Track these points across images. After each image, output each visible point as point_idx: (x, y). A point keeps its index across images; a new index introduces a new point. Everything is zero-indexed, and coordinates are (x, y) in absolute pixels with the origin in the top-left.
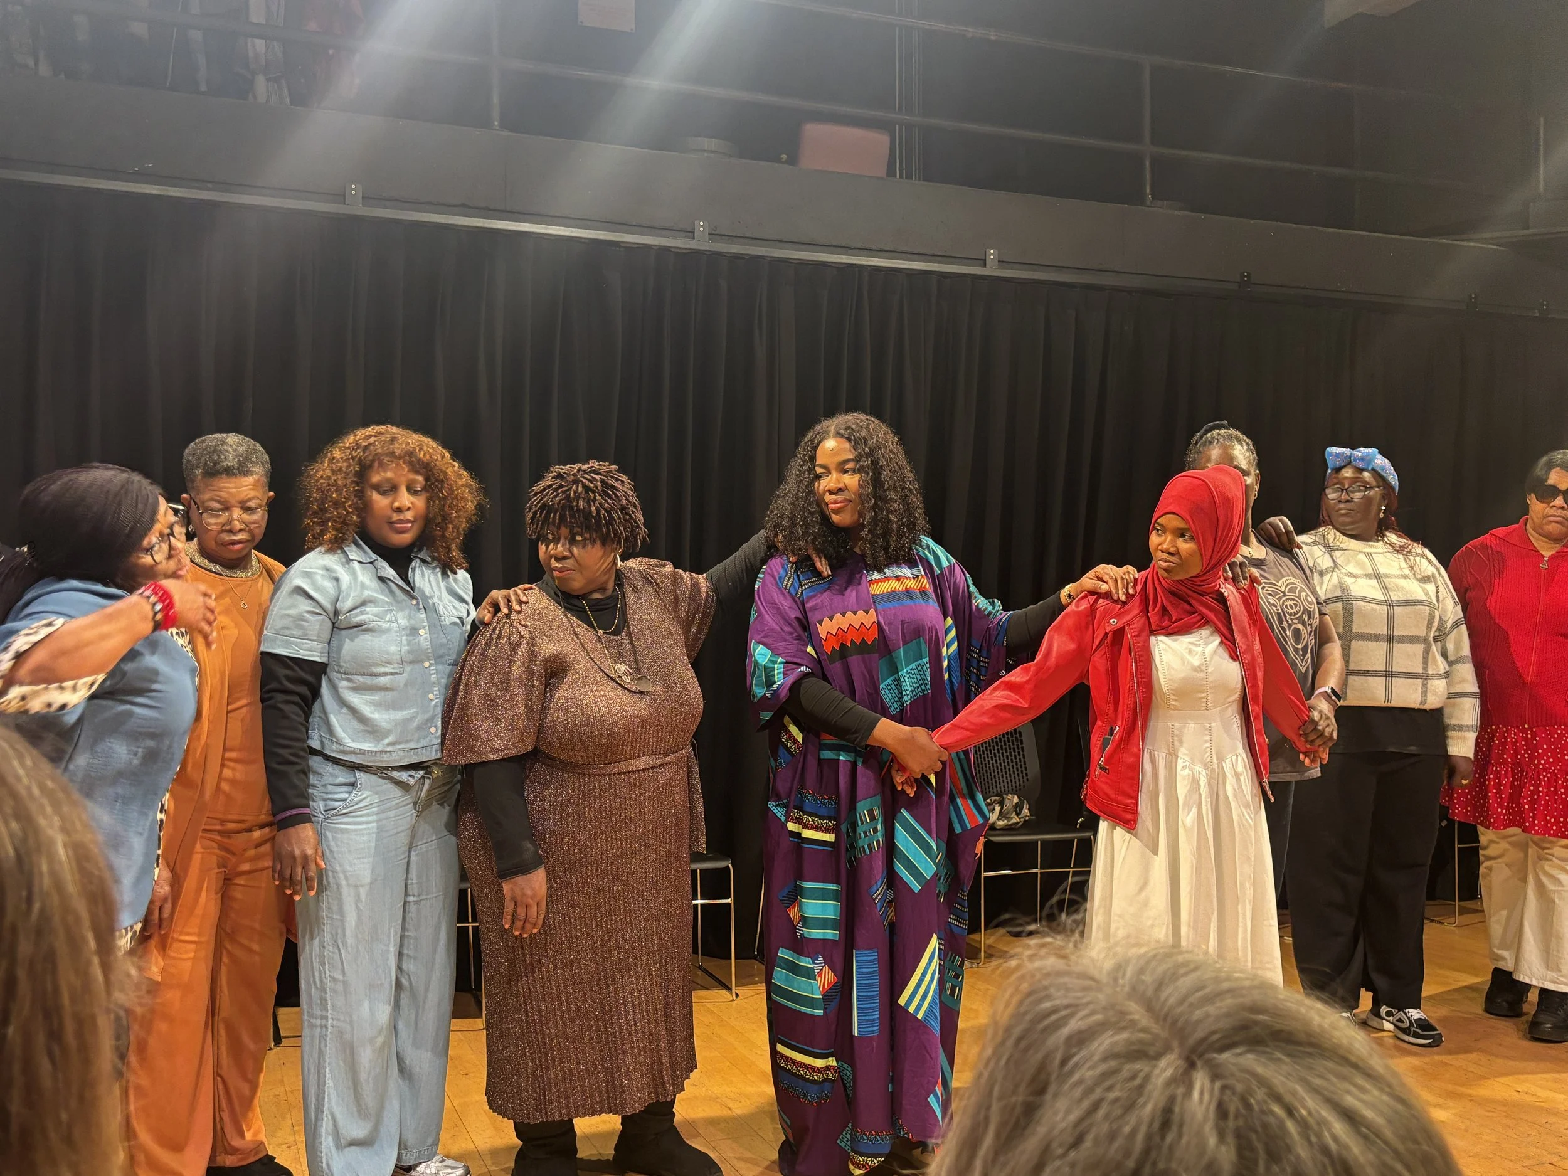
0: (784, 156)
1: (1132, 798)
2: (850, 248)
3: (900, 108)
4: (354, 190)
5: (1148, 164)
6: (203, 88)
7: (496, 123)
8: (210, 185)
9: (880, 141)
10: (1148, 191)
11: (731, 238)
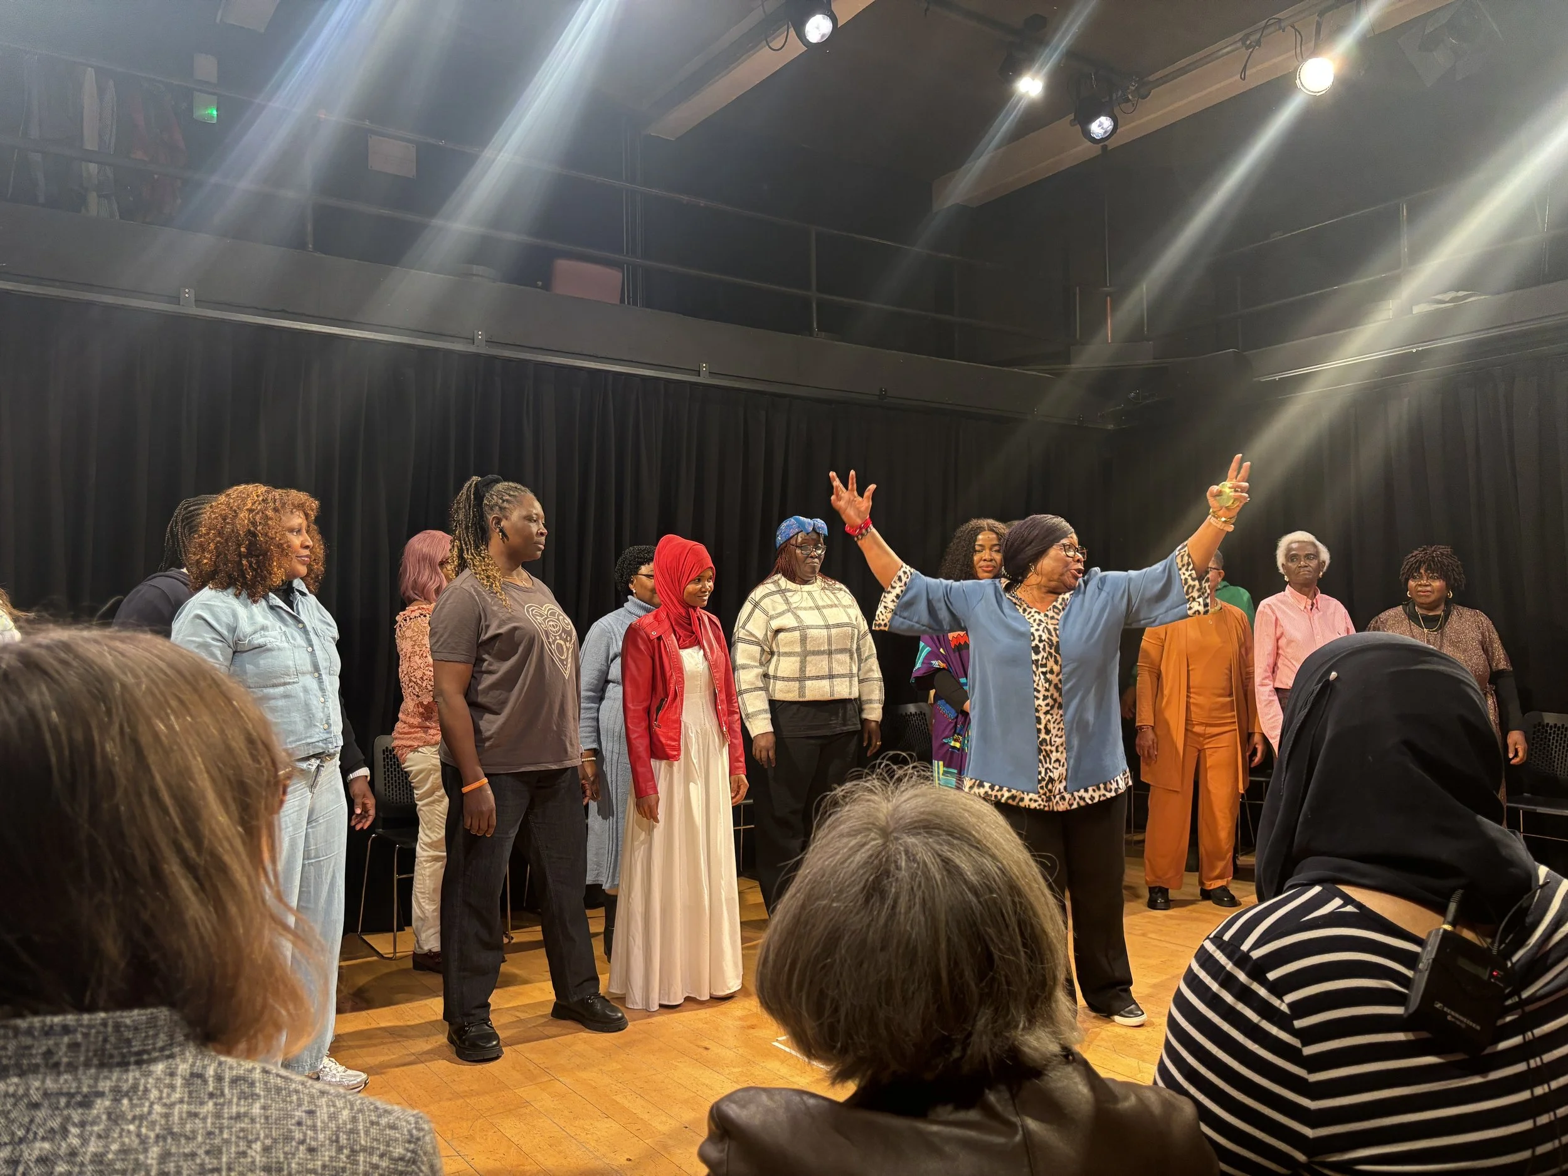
0: (540, 283)
1: (675, 740)
2: (597, 357)
3: (627, 253)
4: (188, 294)
5: (814, 306)
6: (41, 200)
7: (310, 246)
8: (58, 284)
9: (614, 277)
10: (815, 326)
11: (506, 345)
